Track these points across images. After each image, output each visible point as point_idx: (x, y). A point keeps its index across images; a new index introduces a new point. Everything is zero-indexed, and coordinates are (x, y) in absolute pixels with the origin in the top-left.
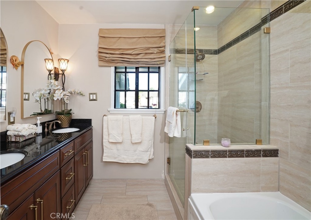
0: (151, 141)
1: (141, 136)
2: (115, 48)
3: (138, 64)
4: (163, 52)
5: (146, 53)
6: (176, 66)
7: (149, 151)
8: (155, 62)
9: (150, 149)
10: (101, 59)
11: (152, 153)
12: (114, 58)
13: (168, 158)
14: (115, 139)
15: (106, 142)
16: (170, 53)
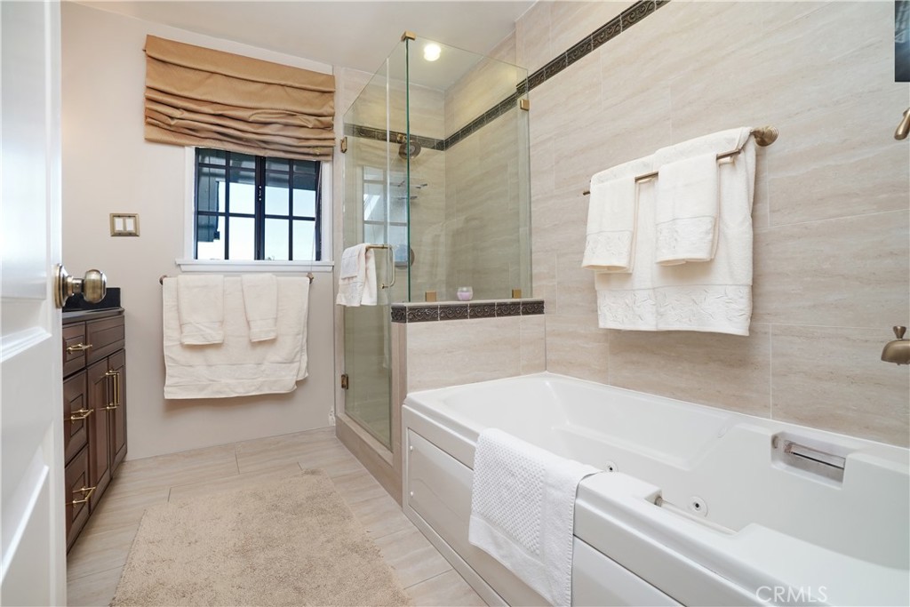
0: (301, 336)
1: (275, 325)
2: (199, 97)
3: (265, 148)
4: (329, 127)
5: (286, 125)
6: (359, 166)
7: (297, 359)
8: (309, 147)
9: (298, 356)
10: (152, 120)
11: (304, 365)
12: (196, 123)
13: (343, 376)
14: (202, 335)
15: (173, 346)
16: (345, 134)
